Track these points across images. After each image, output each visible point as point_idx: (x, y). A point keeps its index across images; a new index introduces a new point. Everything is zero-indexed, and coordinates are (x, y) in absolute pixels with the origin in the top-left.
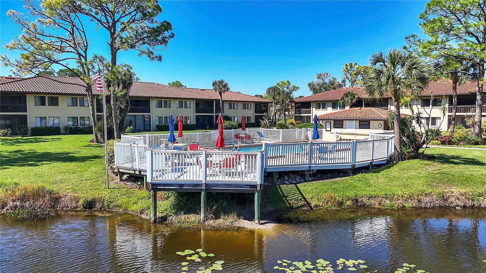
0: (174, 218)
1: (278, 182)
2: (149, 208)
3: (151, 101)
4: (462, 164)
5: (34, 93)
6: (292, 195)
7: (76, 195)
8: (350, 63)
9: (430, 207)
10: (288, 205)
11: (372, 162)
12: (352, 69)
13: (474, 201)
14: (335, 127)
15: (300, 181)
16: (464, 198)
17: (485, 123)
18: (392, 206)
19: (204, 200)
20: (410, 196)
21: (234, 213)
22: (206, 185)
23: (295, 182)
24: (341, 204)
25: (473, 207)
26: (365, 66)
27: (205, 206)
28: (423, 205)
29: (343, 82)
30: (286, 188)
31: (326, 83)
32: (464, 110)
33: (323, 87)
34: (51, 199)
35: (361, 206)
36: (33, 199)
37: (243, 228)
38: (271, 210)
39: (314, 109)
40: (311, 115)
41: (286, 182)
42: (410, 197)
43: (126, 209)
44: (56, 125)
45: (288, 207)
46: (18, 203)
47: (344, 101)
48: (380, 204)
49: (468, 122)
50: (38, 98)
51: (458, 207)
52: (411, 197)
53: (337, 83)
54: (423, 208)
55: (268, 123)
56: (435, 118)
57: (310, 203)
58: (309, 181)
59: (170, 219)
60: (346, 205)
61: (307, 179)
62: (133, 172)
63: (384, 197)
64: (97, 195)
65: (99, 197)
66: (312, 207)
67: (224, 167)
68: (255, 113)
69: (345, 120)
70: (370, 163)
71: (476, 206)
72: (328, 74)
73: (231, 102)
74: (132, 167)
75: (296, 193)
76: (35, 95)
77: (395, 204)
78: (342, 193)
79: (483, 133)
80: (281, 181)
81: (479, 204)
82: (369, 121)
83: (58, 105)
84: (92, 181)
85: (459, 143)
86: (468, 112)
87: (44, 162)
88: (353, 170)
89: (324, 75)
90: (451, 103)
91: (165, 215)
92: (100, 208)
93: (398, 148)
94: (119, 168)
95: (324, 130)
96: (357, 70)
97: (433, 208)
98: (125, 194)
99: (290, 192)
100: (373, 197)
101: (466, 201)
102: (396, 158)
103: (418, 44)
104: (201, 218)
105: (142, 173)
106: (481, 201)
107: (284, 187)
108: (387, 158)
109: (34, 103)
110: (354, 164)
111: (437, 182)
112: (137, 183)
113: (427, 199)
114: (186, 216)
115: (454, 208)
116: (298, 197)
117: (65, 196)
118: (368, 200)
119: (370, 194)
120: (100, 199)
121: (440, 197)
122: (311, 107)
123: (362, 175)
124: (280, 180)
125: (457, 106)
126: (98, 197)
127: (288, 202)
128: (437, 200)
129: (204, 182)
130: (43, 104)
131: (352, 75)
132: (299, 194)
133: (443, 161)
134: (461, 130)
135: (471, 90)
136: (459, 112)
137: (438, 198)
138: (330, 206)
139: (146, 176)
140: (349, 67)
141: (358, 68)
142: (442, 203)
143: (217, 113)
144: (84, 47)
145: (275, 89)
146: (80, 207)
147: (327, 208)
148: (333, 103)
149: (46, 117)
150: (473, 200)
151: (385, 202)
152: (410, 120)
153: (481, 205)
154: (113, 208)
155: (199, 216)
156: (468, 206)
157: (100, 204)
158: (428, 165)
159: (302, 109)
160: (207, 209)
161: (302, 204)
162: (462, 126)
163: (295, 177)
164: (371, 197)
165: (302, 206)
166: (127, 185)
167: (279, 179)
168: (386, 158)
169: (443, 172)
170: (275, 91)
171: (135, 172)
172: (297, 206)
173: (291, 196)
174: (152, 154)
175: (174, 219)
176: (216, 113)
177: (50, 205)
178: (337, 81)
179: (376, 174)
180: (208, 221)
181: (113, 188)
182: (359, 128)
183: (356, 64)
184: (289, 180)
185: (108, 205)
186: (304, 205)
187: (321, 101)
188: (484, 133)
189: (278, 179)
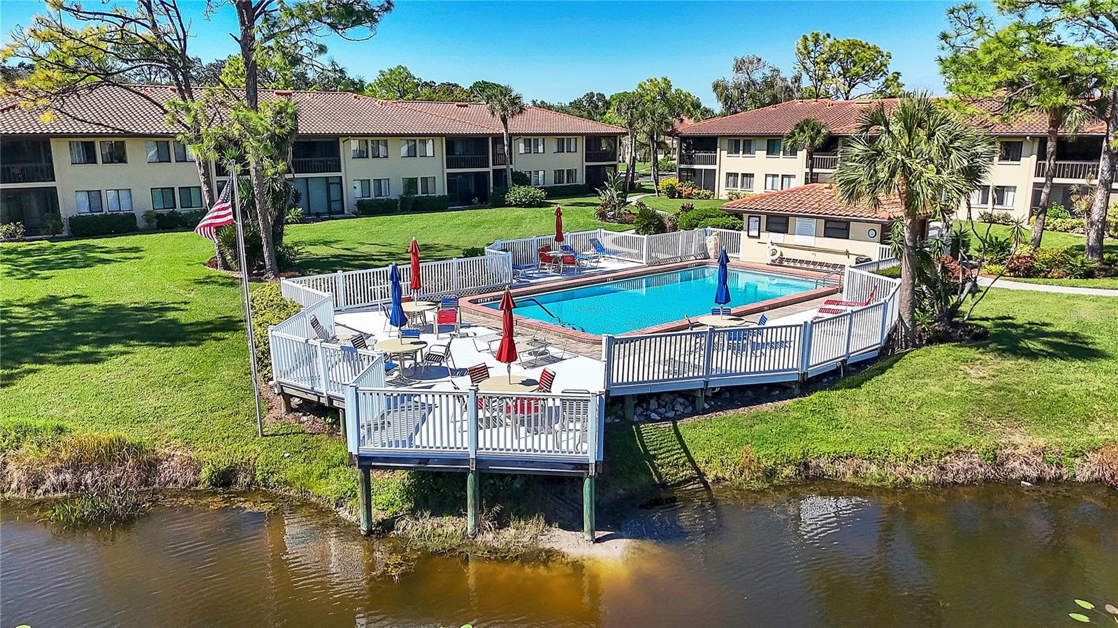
0: (410, 525)
1: (635, 414)
2: (355, 496)
3: (341, 144)
4: (1045, 357)
5: (69, 135)
6: (665, 452)
7: (193, 455)
8: (813, 33)
9: (963, 483)
10: (656, 479)
11: (845, 361)
12: (818, 48)
13: (1062, 467)
14: (768, 230)
15: (684, 410)
16: (1040, 460)
17: (1115, 210)
18: (883, 480)
19: (474, 492)
20: (922, 456)
21: (538, 517)
22: (478, 461)
23: (671, 414)
24: (770, 474)
25: (1057, 480)
26: (849, 40)
27: (475, 504)
28: (950, 477)
29: (796, 82)
30: (653, 433)
31: (754, 83)
32: (1072, 172)
33: (747, 92)
34: (139, 465)
35: (815, 478)
36: (101, 465)
37: (558, 553)
38: (620, 495)
39: (724, 153)
40: (716, 167)
41: (654, 416)
42: (922, 460)
43: (304, 491)
44: (125, 208)
45: (656, 485)
46: (68, 477)
47: (795, 142)
48: (856, 473)
49: (1077, 207)
50: (78, 145)
51: (1026, 481)
52: (924, 459)
53: (780, 83)
54: (949, 484)
55: (615, 196)
56: (1004, 187)
57: (705, 475)
58: (705, 412)
59: (401, 528)
60: (783, 475)
61: (699, 407)
62: (315, 399)
63: (867, 457)
64: (239, 455)
65: (244, 461)
66: (707, 482)
67: (516, 412)
68: (586, 161)
69: (792, 216)
70: (841, 361)
71: (1065, 478)
72: (760, 60)
73: (529, 137)
74: (312, 388)
75: (675, 448)
76: (70, 139)
77: (888, 475)
78: (775, 447)
79: (1109, 230)
80: (642, 413)
81: (1071, 474)
82: (848, 223)
83: (125, 162)
84: (226, 412)
85: (1049, 272)
86: (1079, 177)
87: (113, 348)
88: (801, 384)
89: (751, 63)
90: (1042, 155)
91: (390, 516)
92: (248, 485)
93: (906, 321)
94: (282, 386)
95: (743, 234)
96: (831, 51)
97: (971, 483)
98: (300, 452)
99: (661, 446)
100: (842, 457)
101: (1045, 467)
102: (901, 342)
103: (977, 28)
104: (469, 528)
105: (335, 403)
106: (1077, 468)
107: (647, 428)
108: (879, 346)
109: (70, 159)
110: (804, 370)
111: (985, 415)
112: (325, 420)
113: (960, 464)
114: (437, 521)
115: (1017, 482)
116: (679, 458)
117: (170, 457)
118: (831, 466)
119: (835, 452)
120: (245, 464)
121: (988, 459)
122: (718, 149)
123: (821, 394)
124: (639, 410)
125: (1056, 162)
126: (242, 459)
127: (656, 472)
128: (981, 466)
129: (472, 456)
130: (90, 158)
131: (818, 63)
132: (680, 450)
133: (1005, 347)
134: (1059, 220)
135: (1092, 129)
136: (1059, 177)
137: (984, 461)
138: (748, 479)
139: (344, 410)
140: (811, 46)
141: (832, 45)
142: (991, 473)
143: (497, 165)
144: (177, 43)
145: (633, 104)
146: (204, 482)
147: (740, 484)
148: (768, 140)
149: (100, 191)
150: (1059, 466)
151: (867, 469)
152: (940, 246)
153: (1075, 477)
154: (275, 486)
155: (463, 520)
156: (1048, 478)
157: (246, 477)
158: (971, 361)
159: (695, 152)
160: (481, 508)
161: (686, 476)
162: (1063, 209)
163: (674, 400)
164: (838, 458)
165: (687, 481)
166: (304, 423)
167: (638, 408)
168: (879, 344)
169: (1000, 385)
170: (633, 108)
171: (319, 399)
172: (675, 480)
173: (663, 456)
174: (357, 394)
175: (409, 528)
176: (493, 165)
177: (139, 478)
178: (782, 75)
179: (854, 390)
180: (483, 534)
181: (272, 435)
182: (825, 236)
183: (828, 36)
184: (660, 410)
185: (264, 480)
186: (692, 479)
187: (741, 136)
188: (1111, 232)
189: (636, 406)
